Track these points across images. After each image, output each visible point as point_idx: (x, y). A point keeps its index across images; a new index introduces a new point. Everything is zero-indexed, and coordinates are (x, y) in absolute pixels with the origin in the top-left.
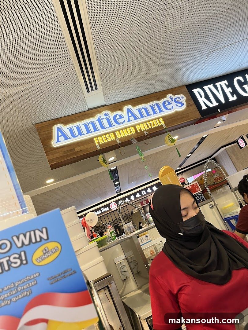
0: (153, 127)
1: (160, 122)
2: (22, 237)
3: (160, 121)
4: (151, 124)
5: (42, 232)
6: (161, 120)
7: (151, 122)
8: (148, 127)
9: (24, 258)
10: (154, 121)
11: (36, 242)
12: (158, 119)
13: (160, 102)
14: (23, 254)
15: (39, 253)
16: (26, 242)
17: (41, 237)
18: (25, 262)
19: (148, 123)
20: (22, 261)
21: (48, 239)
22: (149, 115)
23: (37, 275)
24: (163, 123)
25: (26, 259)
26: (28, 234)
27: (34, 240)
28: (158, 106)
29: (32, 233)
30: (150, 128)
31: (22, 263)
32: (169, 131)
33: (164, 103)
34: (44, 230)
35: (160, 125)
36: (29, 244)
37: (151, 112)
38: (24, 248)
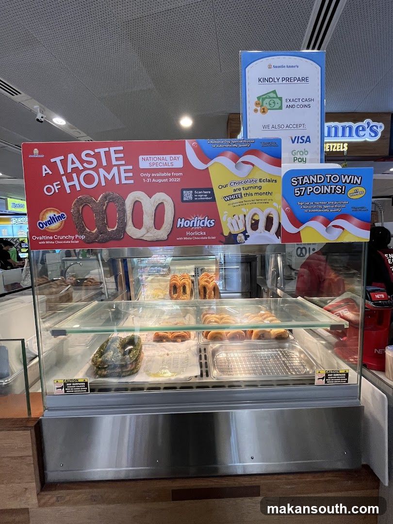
0: (334, 150)
1: (343, 148)
2: (346, 177)
3: (344, 146)
4: (333, 146)
5: (358, 179)
6: (346, 145)
7: (335, 145)
8: (329, 148)
9: (343, 190)
10: (338, 144)
11: (353, 183)
12: (344, 143)
13: (355, 126)
14: (344, 187)
15: (352, 191)
16: (348, 181)
17: (356, 182)
18: (343, 192)
19: (331, 145)
20: (342, 191)
21: (360, 184)
22: (337, 136)
23: (347, 202)
24: (346, 149)
25: (344, 191)
26: (350, 177)
27: (352, 182)
28: (350, 128)
29: (353, 177)
30: (331, 150)
31: (341, 193)
32: (347, 160)
33: (358, 128)
34: (360, 178)
35: (342, 150)
36: (349, 183)
37: (340, 133)
38: (345, 184)
